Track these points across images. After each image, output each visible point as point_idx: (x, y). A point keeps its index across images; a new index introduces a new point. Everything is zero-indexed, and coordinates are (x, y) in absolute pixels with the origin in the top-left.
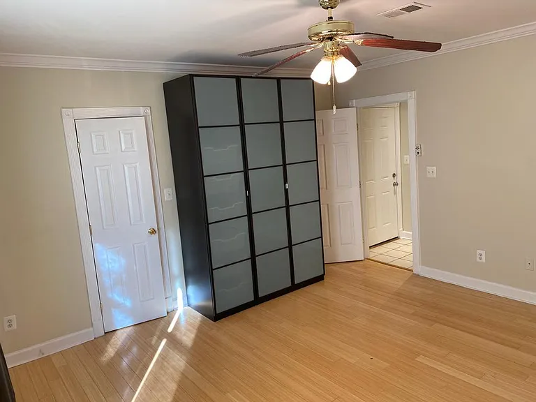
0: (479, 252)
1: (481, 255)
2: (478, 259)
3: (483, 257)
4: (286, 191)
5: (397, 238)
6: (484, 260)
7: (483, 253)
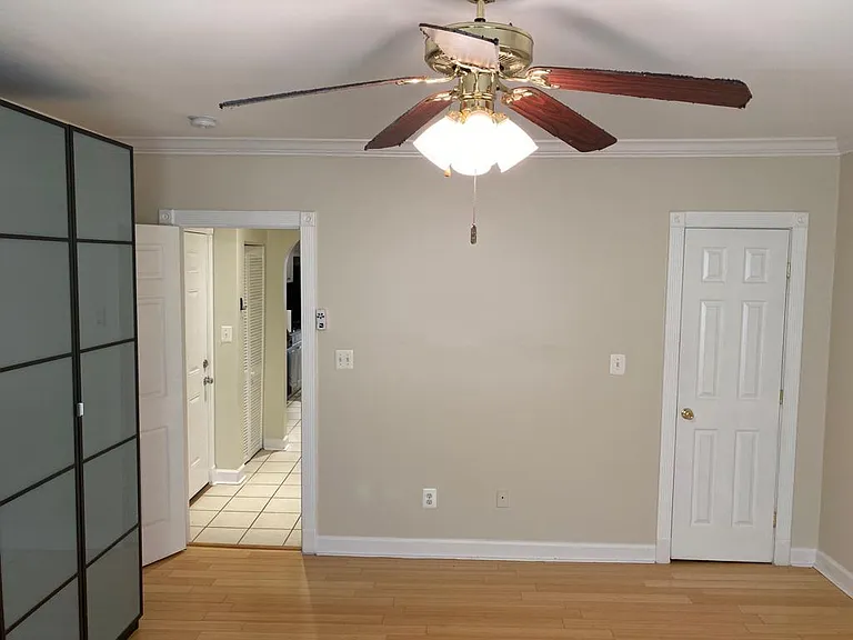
0: (427, 490)
1: (430, 496)
2: (425, 505)
3: (434, 499)
4: (78, 421)
5: (208, 486)
6: (434, 505)
7: (433, 491)
